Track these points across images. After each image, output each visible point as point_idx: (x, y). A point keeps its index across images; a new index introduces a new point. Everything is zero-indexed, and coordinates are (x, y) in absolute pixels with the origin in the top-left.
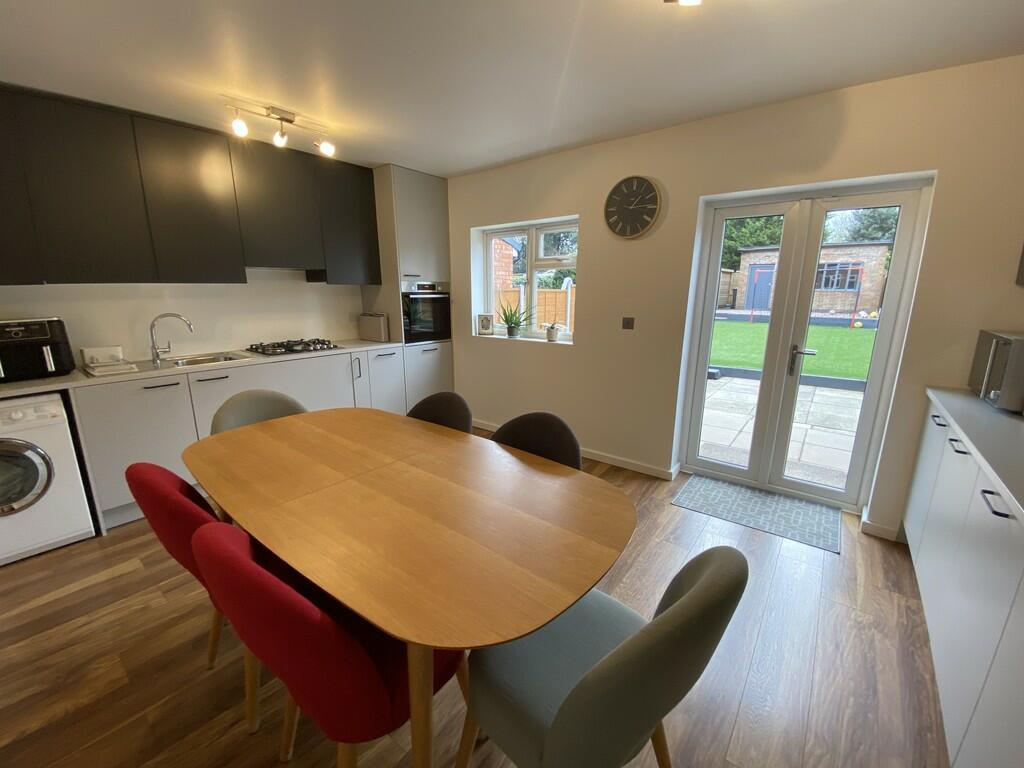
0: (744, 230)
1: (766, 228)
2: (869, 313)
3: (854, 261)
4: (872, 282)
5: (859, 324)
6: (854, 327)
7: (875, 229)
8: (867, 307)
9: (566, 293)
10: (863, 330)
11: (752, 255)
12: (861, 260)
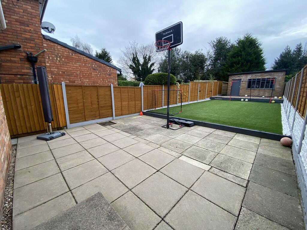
0: (233, 68)
1: (241, 67)
2: (278, 97)
3: (272, 77)
4: (279, 85)
5: (274, 101)
6: (271, 103)
7: (283, 67)
8: (278, 95)
9: (141, 88)
10: (275, 104)
11: (233, 76)
12: (275, 77)
